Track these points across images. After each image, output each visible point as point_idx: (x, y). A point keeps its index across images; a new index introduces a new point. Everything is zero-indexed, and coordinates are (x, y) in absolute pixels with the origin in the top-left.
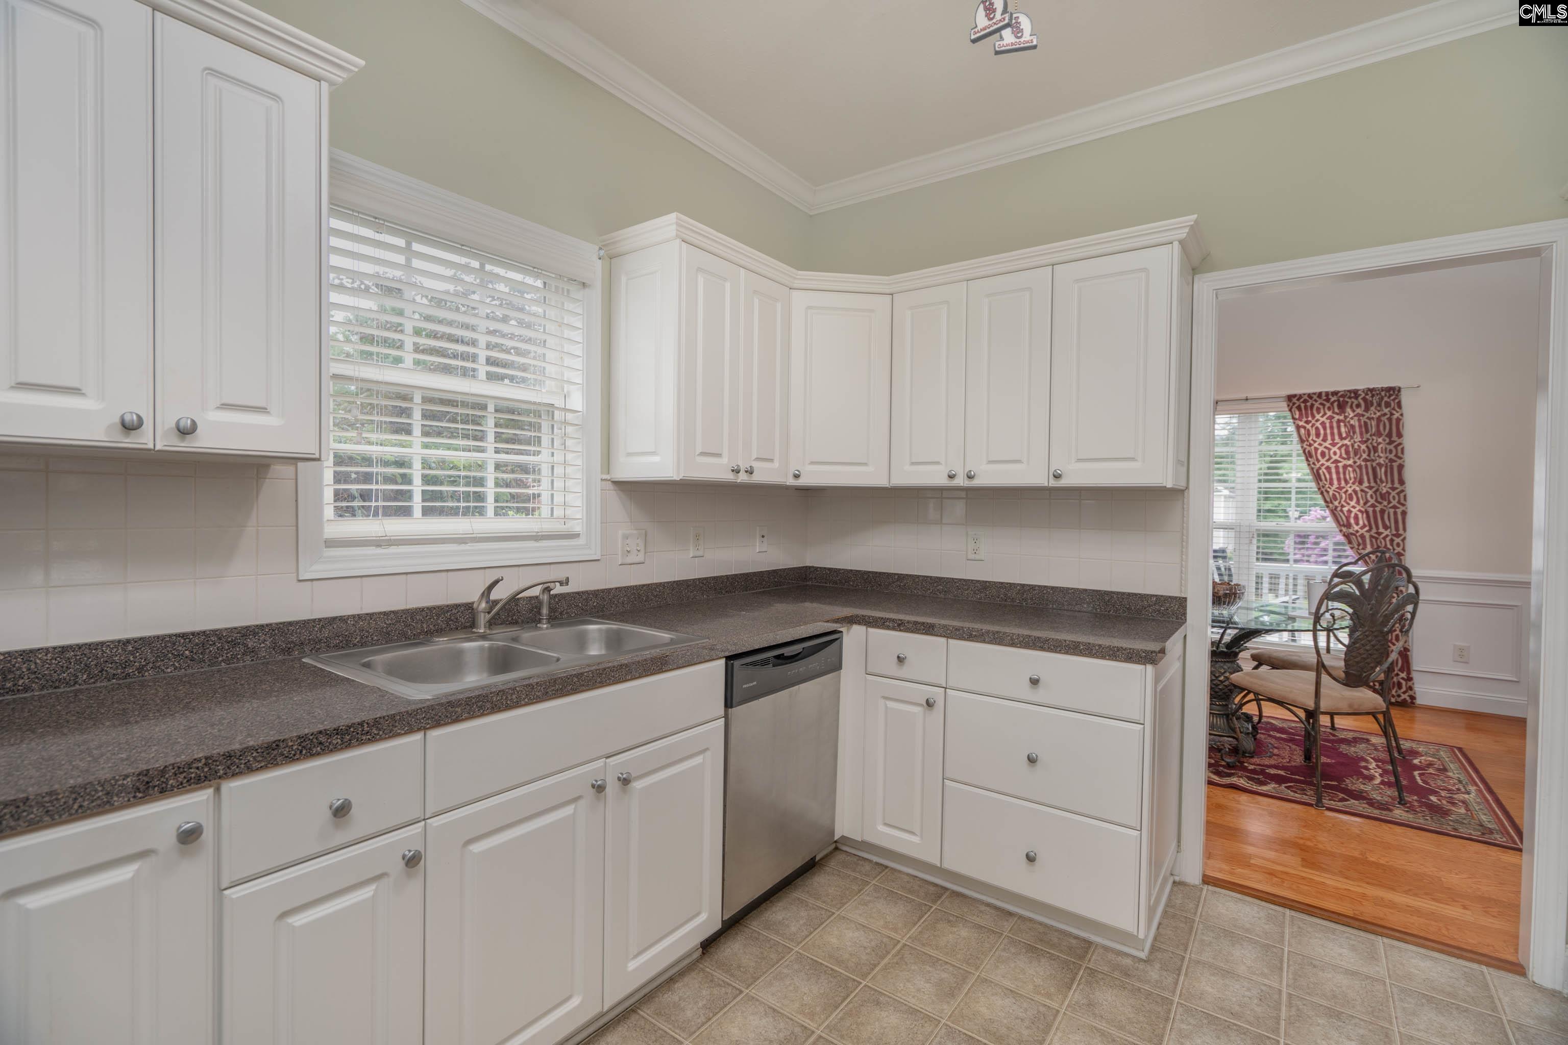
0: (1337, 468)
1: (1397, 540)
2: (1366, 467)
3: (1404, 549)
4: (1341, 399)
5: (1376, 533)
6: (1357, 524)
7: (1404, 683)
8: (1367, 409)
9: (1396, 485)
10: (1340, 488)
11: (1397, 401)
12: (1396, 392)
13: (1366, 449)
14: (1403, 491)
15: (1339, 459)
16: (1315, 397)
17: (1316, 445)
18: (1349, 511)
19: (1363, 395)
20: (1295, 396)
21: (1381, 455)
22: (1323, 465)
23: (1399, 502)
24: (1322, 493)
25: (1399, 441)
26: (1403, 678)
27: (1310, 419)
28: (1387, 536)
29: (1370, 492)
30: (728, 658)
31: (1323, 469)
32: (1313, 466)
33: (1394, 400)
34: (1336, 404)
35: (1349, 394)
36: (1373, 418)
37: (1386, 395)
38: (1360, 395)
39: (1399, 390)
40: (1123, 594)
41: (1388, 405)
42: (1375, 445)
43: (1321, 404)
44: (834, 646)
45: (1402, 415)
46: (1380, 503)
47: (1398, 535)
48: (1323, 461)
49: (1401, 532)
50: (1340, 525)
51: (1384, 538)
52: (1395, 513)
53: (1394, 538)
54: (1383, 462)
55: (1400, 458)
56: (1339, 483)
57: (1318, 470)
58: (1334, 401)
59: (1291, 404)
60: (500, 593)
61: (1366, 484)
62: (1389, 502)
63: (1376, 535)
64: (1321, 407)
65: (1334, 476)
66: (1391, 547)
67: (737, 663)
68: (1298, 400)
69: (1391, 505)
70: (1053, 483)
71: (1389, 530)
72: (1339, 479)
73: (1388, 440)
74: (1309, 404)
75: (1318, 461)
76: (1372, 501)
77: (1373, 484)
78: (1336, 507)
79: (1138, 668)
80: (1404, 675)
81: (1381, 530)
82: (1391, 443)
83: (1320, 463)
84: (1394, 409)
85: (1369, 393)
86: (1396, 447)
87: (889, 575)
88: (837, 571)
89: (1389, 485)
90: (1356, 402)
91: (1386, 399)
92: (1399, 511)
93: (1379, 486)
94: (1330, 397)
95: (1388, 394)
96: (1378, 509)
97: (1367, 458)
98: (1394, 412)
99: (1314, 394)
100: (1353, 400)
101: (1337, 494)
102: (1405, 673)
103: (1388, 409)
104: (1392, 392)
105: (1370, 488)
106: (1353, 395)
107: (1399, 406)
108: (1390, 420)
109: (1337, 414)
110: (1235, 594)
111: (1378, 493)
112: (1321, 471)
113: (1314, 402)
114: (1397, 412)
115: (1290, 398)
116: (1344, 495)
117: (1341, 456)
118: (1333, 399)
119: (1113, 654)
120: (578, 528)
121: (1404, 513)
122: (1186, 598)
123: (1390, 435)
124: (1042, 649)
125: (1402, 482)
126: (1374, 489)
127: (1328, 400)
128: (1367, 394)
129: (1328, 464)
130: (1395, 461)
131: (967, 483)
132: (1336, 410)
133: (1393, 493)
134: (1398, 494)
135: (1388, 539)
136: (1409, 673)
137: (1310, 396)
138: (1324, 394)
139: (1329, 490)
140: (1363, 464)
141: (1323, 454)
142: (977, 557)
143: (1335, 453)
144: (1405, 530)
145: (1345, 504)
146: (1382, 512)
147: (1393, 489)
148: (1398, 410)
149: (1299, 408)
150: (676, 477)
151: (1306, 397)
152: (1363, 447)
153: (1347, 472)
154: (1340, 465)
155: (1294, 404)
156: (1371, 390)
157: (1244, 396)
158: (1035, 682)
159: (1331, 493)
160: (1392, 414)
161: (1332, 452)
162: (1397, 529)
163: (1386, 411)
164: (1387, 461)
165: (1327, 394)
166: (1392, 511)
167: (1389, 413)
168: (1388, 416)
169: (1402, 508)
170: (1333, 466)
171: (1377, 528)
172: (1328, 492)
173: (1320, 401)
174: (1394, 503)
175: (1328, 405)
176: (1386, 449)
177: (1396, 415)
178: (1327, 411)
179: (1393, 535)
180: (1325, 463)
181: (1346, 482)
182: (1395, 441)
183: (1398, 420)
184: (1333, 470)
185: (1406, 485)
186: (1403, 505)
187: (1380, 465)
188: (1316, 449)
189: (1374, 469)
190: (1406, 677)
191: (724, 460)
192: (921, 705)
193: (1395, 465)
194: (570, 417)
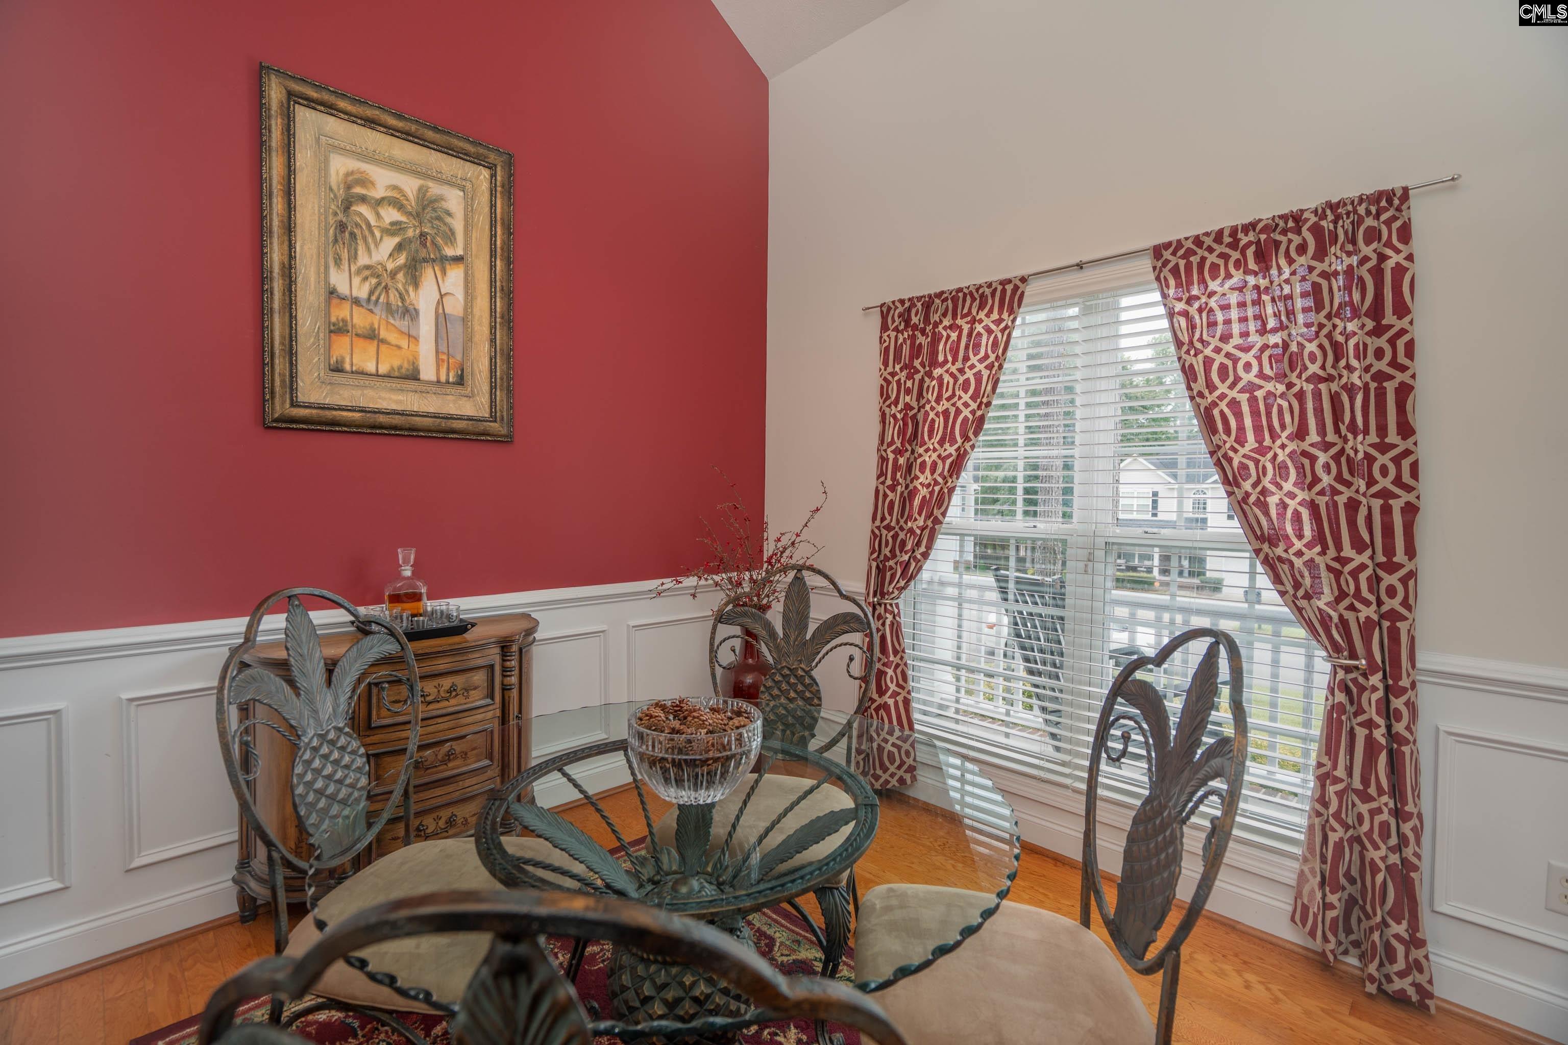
0: (1253, 401)
1: (1389, 579)
2: (1317, 395)
3: (1405, 603)
4: (1263, 237)
5: (1335, 559)
6: (1300, 537)
7: (1400, 949)
8: (1321, 254)
9: (1393, 437)
10: (1262, 450)
11: (1398, 224)
12: (1396, 202)
13: (1318, 353)
14: (1407, 453)
15: (1257, 381)
16: (1208, 241)
17: (1208, 352)
18: (1283, 506)
19: (1314, 219)
20: (1168, 245)
21: (1354, 363)
22: (1222, 397)
23: (1398, 481)
24: (1218, 464)
25: (1399, 325)
26: (1397, 936)
27: (1195, 291)
28: (1363, 567)
29: (1322, 458)
31: (1223, 405)
32: (1198, 400)
33: (1388, 223)
34: (1250, 252)
35: (1282, 223)
36: (1336, 274)
37: (1368, 213)
38: (1307, 220)
39: (1405, 194)
41: (1372, 235)
42: (1341, 339)
43: (1222, 256)
45: (1410, 258)
46: (1348, 484)
47: (1392, 567)
48: (1222, 388)
49: (1400, 556)
50: (1257, 538)
51: (1355, 573)
52: (1386, 510)
53: (1381, 573)
54: (1358, 382)
55: (1403, 368)
56: (1259, 439)
57: (1208, 410)
58: (1250, 244)
59: (1159, 264)
61: (1314, 437)
62: (1371, 482)
63: (1336, 565)
64: (1221, 262)
65: (1248, 422)
66: (1372, 598)
68: (1174, 254)
69: (1375, 489)
71: (1369, 552)
72: (1258, 429)
73: (1370, 324)
74: (1195, 260)
75: (1211, 387)
76: (1326, 480)
77: (1331, 437)
78: (1248, 495)
80: (1401, 929)
81: (1348, 551)
82: (1378, 331)
83: (1217, 393)
84: (1389, 244)
85: (1328, 212)
86: (1392, 342)
89: (1373, 438)
90: (1297, 240)
91: (1369, 222)
92: (1396, 505)
93: (1346, 441)
94: (1240, 235)
95: (1373, 209)
96: (1341, 500)
97: (1321, 373)
98: (1389, 252)
99: (1207, 234)
100: (1290, 235)
101: (1251, 465)
102: (1405, 924)
103: (1375, 245)
104: (1383, 203)
105: (1326, 446)
106: (1291, 224)
107: (1405, 234)
108: (1378, 273)
109: (1256, 274)
111: (1343, 460)
112: (1216, 412)
113: (1206, 254)
114: (1398, 251)
115: (1157, 251)
116: (1269, 466)
117: (1261, 375)
118: (1244, 240)
121: (1411, 510)
123: (1376, 311)
125: (1406, 430)
126: (1333, 451)
127: (1234, 245)
128: (1323, 216)
129: (1233, 394)
130: (1391, 378)
132: (1252, 265)
133: (1383, 459)
134: (1397, 461)
135: (1363, 577)
136: (1414, 926)
137: (1198, 241)
138: (1226, 233)
139: (1231, 454)
140: (1309, 388)
141: (1223, 372)
143: (1248, 366)
144: (1411, 552)
145: (1272, 488)
146: (1353, 506)
147: (1384, 448)
148: (1400, 246)
149: (1175, 271)
151: (1189, 244)
152: (1312, 347)
153: (1275, 410)
154: (1260, 394)
155: (1167, 262)
156: (1333, 207)
157: (1076, 260)
159: (1235, 463)
160: (1382, 258)
161: (1240, 365)
162: (1389, 551)
163: (1367, 250)
164: (1367, 377)
165: (1234, 232)
166: (1377, 504)
167: (1374, 257)
168: (1373, 262)
169: (1406, 497)
170: (1243, 398)
171: (1339, 547)
172: (1230, 460)
173: (1219, 249)
174: (1385, 483)
175: (1236, 255)
176: (1365, 346)
177: (1394, 259)
178: (1232, 270)
179: (1379, 565)
180: (1227, 391)
181: (1274, 436)
182: (1391, 326)
183: (1400, 271)
184: (1245, 409)
185: (1419, 436)
186: (1409, 489)
187: (1350, 389)
188: (1208, 362)
189: (1335, 399)
190: (1406, 936)
193: (1390, 387)
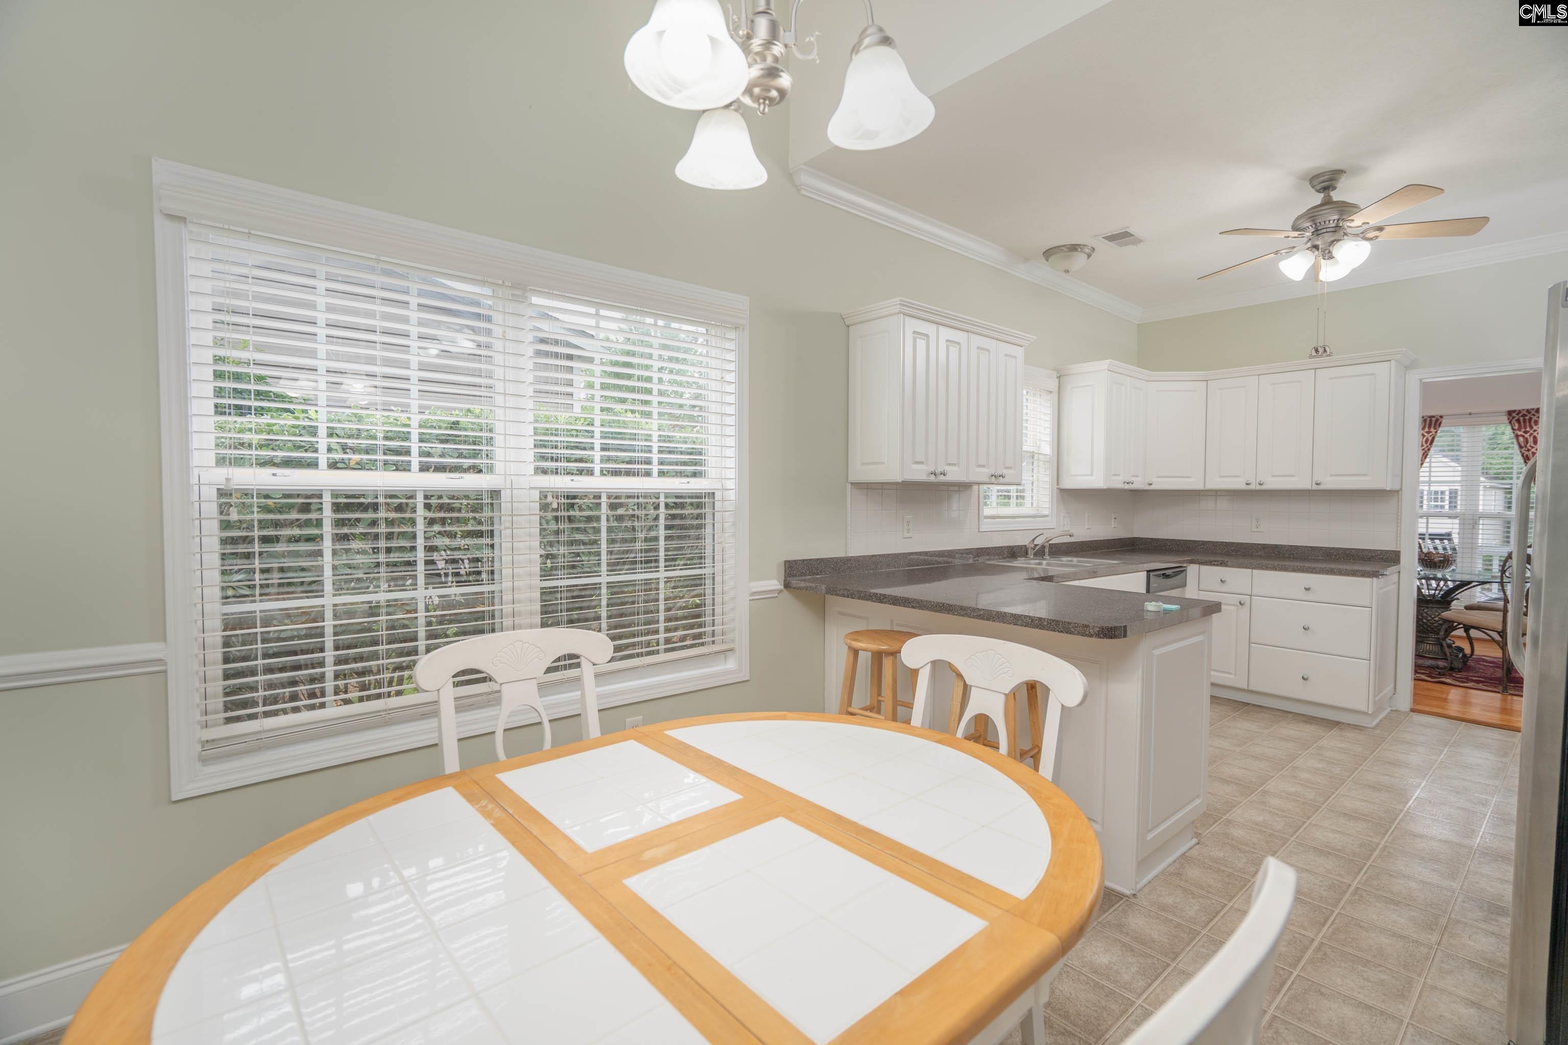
20: (1514, 411)
30: (1148, 571)
40: (1359, 549)
44: (1184, 573)
59: (1510, 418)
60: (1039, 541)
67: (1152, 574)
68: (1518, 414)
70: (1315, 487)
74: (1527, 418)
79: (1368, 580)
87: (1195, 542)
88: (1157, 540)
110: (1448, 560)
113: (1532, 416)
115: (1509, 413)
119: (1354, 573)
120: (1046, 512)
122: (1399, 552)
124: (1312, 572)
131: (1259, 487)
142: (1258, 530)
149: (1518, 421)
150: (1105, 488)
151: (1524, 412)
155: (1514, 417)
157: (1468, 411)
158: (1307, 589)
191: (1121, 478)
192: (1236, 605)
194: (1041, 457)
